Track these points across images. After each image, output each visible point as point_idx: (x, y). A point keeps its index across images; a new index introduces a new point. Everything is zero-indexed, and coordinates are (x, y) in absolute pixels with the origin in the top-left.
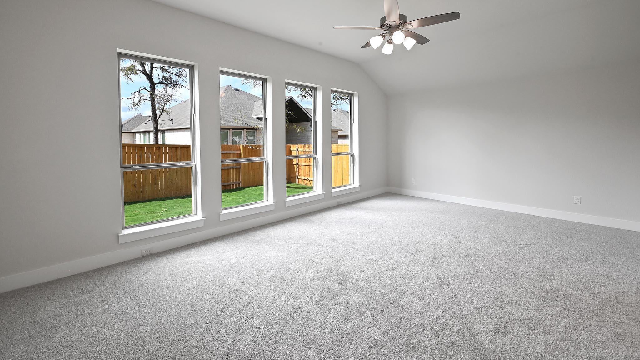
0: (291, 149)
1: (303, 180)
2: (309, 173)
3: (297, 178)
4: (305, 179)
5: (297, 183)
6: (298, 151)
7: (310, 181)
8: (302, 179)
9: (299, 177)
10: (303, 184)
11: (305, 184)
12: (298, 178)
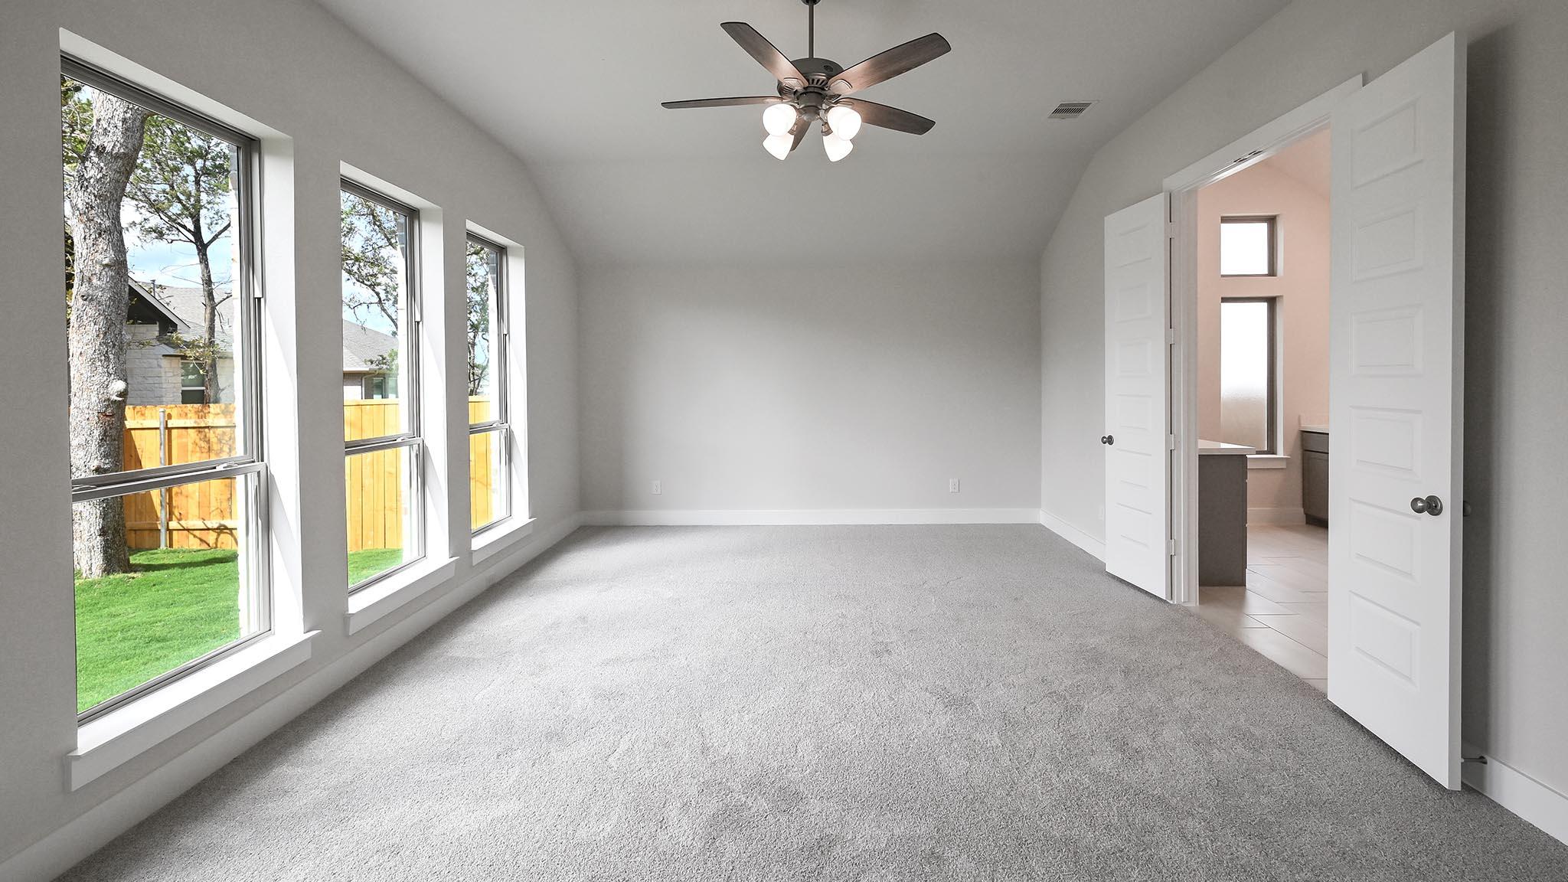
0: (129, 424)
1: (197, 533)
2: (225, 505)
3: (163, 531)
4: (208, 529)
5: (163, 547)
6: (167, 428)
7: (232, 534)
8: (188, 530)
9: (173, 525)
10: (194, 544)
11: (205, 547)
12: (168, 529)
